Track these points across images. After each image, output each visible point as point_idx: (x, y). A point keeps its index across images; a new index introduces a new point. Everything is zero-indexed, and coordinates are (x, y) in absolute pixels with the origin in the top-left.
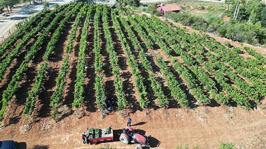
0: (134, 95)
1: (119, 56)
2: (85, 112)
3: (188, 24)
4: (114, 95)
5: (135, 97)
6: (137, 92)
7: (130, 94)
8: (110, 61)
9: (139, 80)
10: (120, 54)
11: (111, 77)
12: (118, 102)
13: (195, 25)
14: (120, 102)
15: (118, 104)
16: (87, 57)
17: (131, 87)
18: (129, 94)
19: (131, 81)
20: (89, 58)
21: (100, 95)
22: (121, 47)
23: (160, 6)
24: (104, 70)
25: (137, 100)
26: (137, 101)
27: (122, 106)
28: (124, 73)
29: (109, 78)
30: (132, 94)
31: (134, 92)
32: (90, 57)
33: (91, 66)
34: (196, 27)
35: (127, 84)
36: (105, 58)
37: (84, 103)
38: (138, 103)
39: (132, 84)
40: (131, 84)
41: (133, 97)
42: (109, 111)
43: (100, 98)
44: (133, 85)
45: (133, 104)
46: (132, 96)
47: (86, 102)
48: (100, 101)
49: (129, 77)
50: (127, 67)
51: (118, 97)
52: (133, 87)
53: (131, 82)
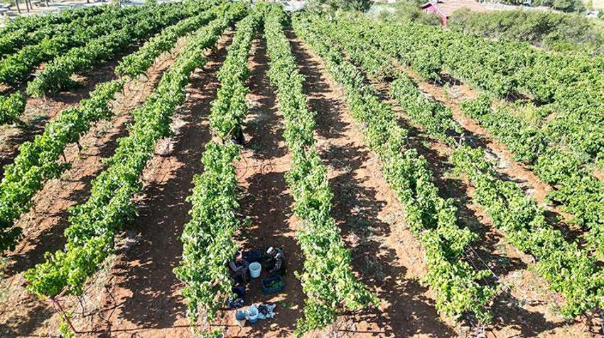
0: (387, 241)
1: (312, 98)
2: (110, 324)
3: (530, 37)
4: (286, 235)
5: (393, 251)
6: (401, 226)
7: (367, 234)
8: (276, 110)
9: (412, 171)
10: (317, 91)
11: (276, 159)
12: (305, 276)
13: (555, 39)
14: (318, 278)
15: (307, 287)
16: (197, 96)
17: (366, 204)
18: (362, 233)
19: (368, 178)
20: (203, 97)
21: (208, 230)
22: (321, 74)
23: (430, 5)
24: (250, 135)
25: (404, 270)
26: (409, 275)
27: (328, 303)
28: (332, 147)
29: (267, 161)
30: (376, 239)
31: (386, 229)
32: (203, 95)
33: (200, 121)
34: (561, 43)
35: (350, 190)
36: (258, 101)
37: (122, 267)
38: (414, 286)
39: (372, 193)
40: (365, 192)
41: (383, 253)
42: (248, 323)
43: (205, 244)
44: (378, 197)
45: (389, 291)
46: (375, 246)
47: (135, 263)
48: (202, 261)
49: (357, 165)
50: (344, 131)
51: (304, 247)
52: (379, 206)
53: (367, 185)
